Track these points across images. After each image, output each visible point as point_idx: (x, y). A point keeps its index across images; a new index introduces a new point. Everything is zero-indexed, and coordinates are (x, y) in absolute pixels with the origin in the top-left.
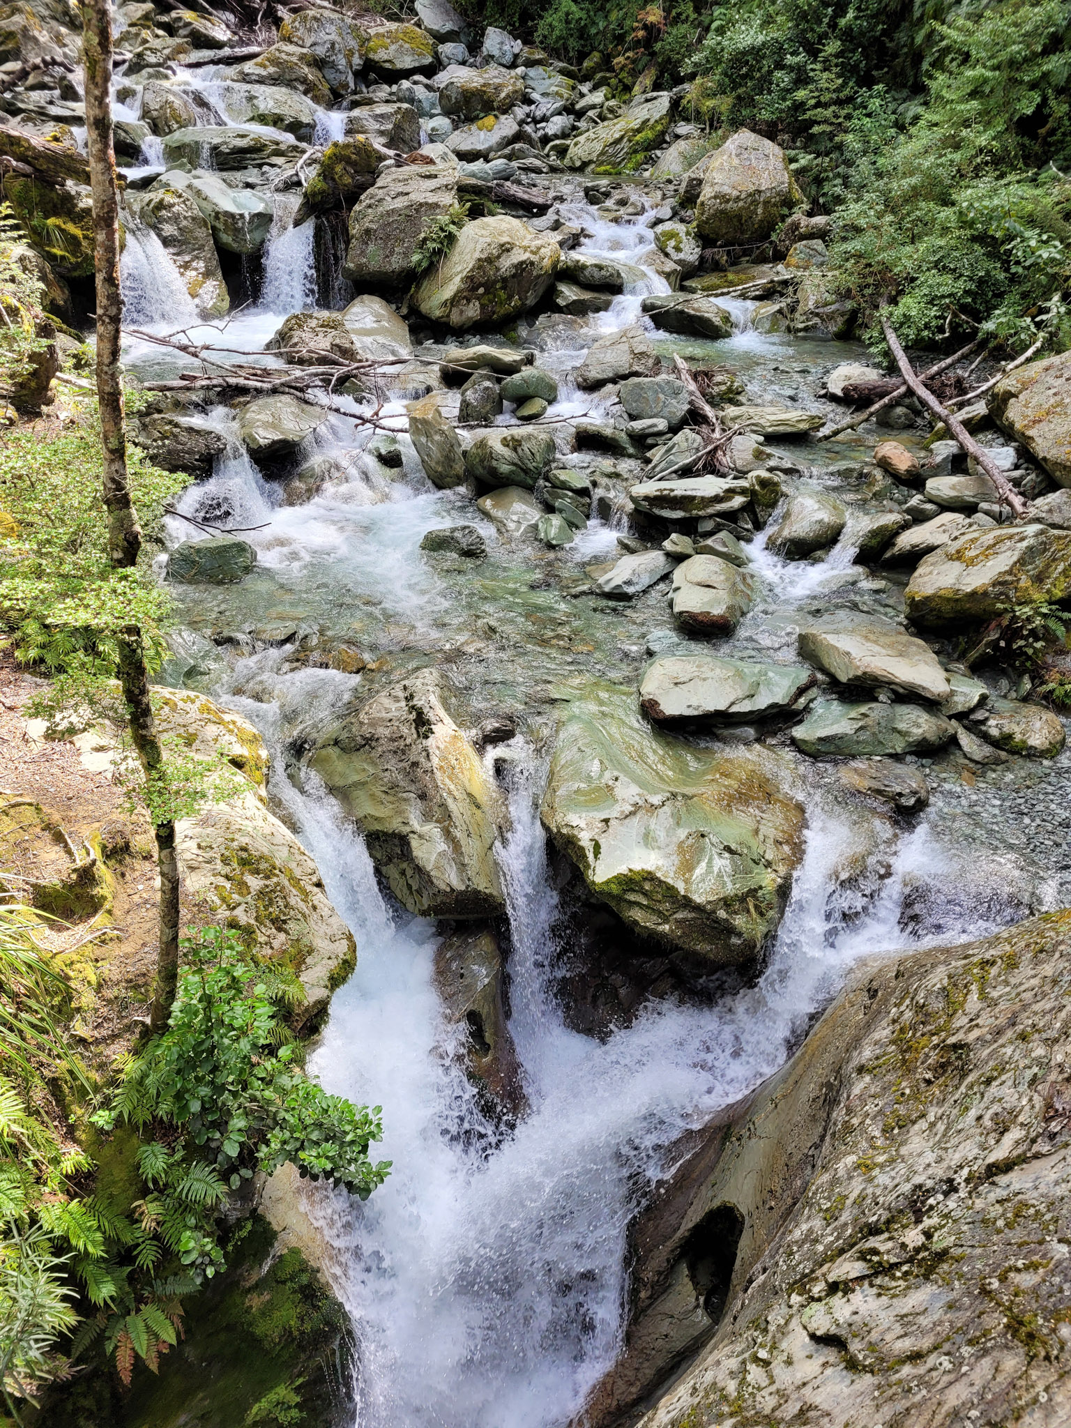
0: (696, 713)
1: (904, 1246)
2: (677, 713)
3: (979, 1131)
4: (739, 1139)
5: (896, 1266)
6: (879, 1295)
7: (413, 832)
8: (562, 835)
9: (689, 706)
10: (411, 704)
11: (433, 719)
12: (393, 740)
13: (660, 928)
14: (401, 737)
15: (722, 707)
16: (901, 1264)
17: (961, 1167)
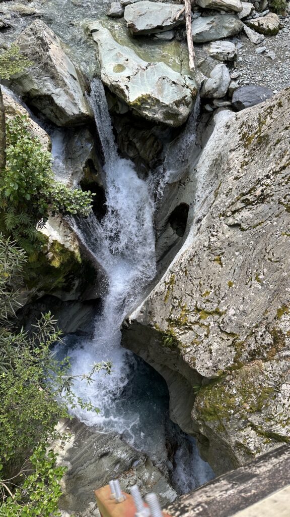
0: (150, 28)
1: (255, 196)
2: (143, 29)
3: (275, 159)
4: (184, 184)
5: (254, 202)
6: (249, 211)
7: (53, 93)
8: (113, 85)
9: (147, 25)
10: (37, 36)
11: (48, 42)
12: (33, 54)
13: (155, 116)
14: (37, 52)
15: (160, 24)
16: (255, 201)
17: (270, 171)
